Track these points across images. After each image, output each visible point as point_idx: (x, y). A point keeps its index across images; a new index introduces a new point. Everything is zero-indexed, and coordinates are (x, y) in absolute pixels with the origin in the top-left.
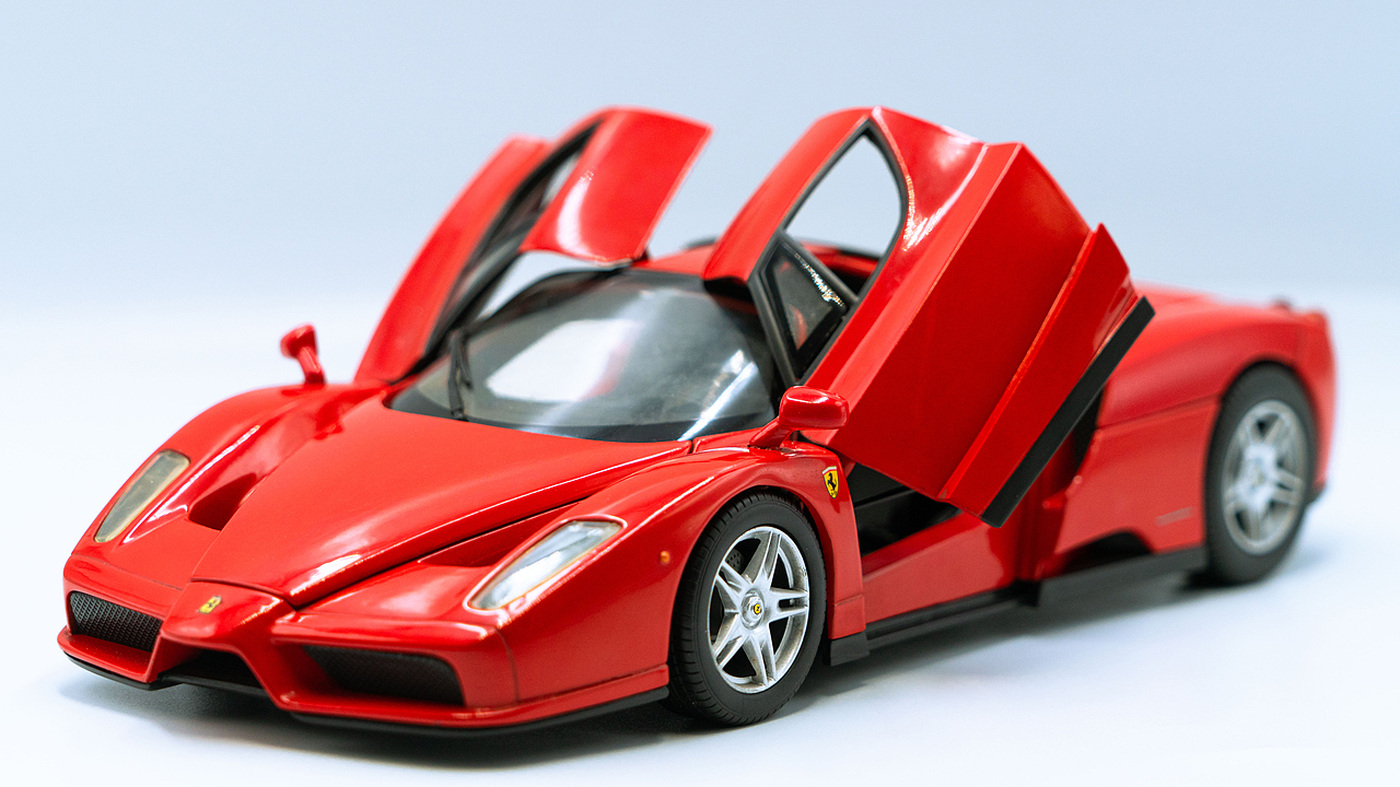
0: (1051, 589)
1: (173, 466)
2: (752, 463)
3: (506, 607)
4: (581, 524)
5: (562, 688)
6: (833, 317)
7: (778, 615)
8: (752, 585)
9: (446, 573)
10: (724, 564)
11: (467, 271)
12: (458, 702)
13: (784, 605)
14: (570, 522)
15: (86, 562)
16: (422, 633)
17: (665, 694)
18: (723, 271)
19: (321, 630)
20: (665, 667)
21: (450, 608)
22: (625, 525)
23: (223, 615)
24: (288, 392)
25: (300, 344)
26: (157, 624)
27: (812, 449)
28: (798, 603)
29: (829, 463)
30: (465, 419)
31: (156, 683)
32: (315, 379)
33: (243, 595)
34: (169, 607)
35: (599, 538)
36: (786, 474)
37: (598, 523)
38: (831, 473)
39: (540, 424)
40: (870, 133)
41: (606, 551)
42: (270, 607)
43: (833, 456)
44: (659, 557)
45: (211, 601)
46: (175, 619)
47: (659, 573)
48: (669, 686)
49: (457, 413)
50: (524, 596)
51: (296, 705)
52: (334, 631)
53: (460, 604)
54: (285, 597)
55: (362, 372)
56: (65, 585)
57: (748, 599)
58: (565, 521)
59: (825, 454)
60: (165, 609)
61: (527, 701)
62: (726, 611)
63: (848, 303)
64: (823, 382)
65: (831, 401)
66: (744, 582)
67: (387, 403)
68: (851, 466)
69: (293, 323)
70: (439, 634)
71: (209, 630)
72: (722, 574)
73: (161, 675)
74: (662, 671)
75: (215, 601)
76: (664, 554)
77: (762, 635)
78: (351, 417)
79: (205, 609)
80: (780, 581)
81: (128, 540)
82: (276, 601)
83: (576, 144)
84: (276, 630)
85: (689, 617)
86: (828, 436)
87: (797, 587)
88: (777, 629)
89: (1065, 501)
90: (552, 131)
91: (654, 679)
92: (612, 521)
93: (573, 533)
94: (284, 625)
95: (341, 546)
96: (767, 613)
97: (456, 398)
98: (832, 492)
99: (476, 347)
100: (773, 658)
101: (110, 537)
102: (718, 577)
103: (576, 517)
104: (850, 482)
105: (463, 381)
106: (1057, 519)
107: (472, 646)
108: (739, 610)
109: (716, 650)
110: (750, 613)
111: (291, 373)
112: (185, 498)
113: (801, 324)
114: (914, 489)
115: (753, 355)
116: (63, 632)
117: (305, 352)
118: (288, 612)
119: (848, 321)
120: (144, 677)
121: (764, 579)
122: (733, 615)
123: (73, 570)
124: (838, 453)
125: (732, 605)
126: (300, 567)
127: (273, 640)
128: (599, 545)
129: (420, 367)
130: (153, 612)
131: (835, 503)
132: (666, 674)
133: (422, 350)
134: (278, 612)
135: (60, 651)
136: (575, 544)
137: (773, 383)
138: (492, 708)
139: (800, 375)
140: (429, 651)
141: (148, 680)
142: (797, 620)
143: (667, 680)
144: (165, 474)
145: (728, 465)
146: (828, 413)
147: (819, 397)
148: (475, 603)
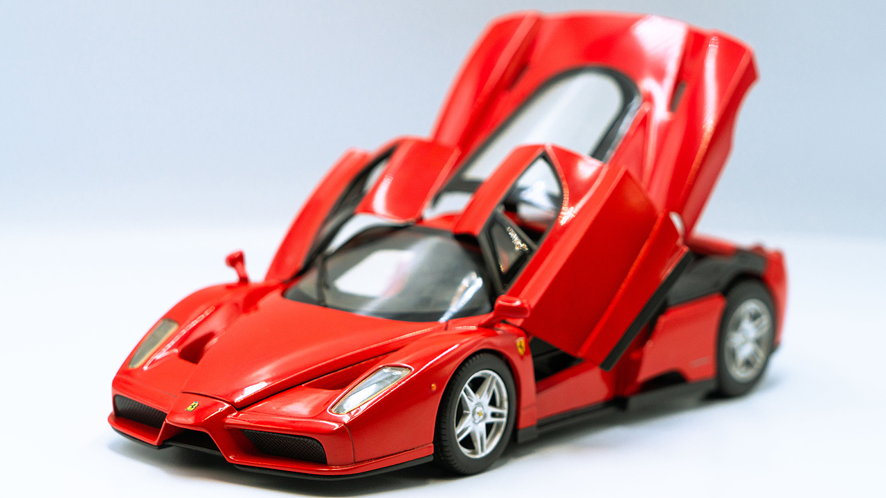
0: (635, 402)
1: (170, 328)
2: (478, 337)
3: (349, 412)
4: (389, 368)
5: (377, 456)
6: (523, 257)
7: (490, 420)
8: (479, 400)
9: (317, 392)
10: (466, 386)
11: (326, 222)
12: (323, 462)
13: (493, 415)
14: (384, 367)
15: (124, 379)
16: (305, 425)
17: (431, 459)
18: (464, 228)
19: (252, 422)
20: (432, 445)
21: (320, 412)
22: (413, 370)
23: (198, 412)
24: (229, 287)
25: (236, 260)
26: (164, 416)
27: (511, 328)
28: (501, 416)
29: (519, 336)
30: (326, 306)
31: (161, 446)
32: (244, 280)
33: (209, 401)
34: (170, 406)
35: (400, 376)
36: (496, 342)
37: (398, 368)
38: (521, 341)
39: (366, 310)
40: (545, 157)
41: (402, 383)
42: (224, 408)
43: (522, 332)
44: (431, 387)
45: (193, 404)
46: (173, 413)
47: (430, 395)
48: (433, 455)
49: (321, 303)
50: (359, 407)
51: (237, 461)
52: (258, 423)
53: (326, 409)
54: (232, 403)
55: (269, 275)
56: (113, 392)
57: (475, 408)
58: (381, 366)
59: (516, 330)
60: (167, 407)
61: (359, 462)
62: (465, 412)
63: (531, 250)
64: (516, 293)
65: (522, 304)
66: (476, 398)
67: (283, 294)
68: (531, 338)
69: (232, 249)
70: (314, 426)
71: (191, 420)
72: (465, 391)
73: (164, 442)
74: (430, 447)
75: (195, 404)
76: (433, 385)
77: (482, 428)
78: (264, 303)
79: (190, 408)
80: (493, 403)
81: (145, 368)
82: (227, 406)
83: (386, 155)
84: (227, 421)
85: (445, 416)
86: (519, 322)
87: (501, 407)
88: (489, 427)
89: (642, 355)
90: (373, 147)
91: (426, 451)
92: (406, 367)
93: (385, 373)
94: (231, 419)
95: (260, 376)
96: (485, 416)
97: (321, 295)
98: (521, 351)
99: (331, 265)
100: (485, 442)
101: (137, 366)
102: (463, 392)
103: (387, 364)
104: (530, 346)
105: (324, 284)
106: (637, 365)
107: (332, 433)
108: (471, 412)
109: (458, 431)
110: (476, 416)
111: (231, 276)
112: (177, 345)
113: (506, 261)
114: (562, 350)
115: (480, 275)
116: (111, 415)
117: (239, 265)
118: (234, 412)
119: (531, 259)
120: (155, 443)
121: (486, 399)
122: (467, 414)
123: (117, 383)
124: (524, 331)
125: (468, 409)
126: (239, 387)
127: (225, 426)
128: (399, 380)
129: (300, 274)
130: (161, 408)
131: (522, 357)
132: (433, 448)
133: (300, 264)
134: (229, 411)
135: (109, 427)
136: (386, 379)
137: (491, 292)
138: (341, 465)
139: (504, 288)
140: (309, 435)
141: (158, 444)
142: (499, 425)
143: (433, 452)
144: (166, 331)
145: (465, 338)
146: (520, 310)
147: (515, 302)
148: (333, 410)
